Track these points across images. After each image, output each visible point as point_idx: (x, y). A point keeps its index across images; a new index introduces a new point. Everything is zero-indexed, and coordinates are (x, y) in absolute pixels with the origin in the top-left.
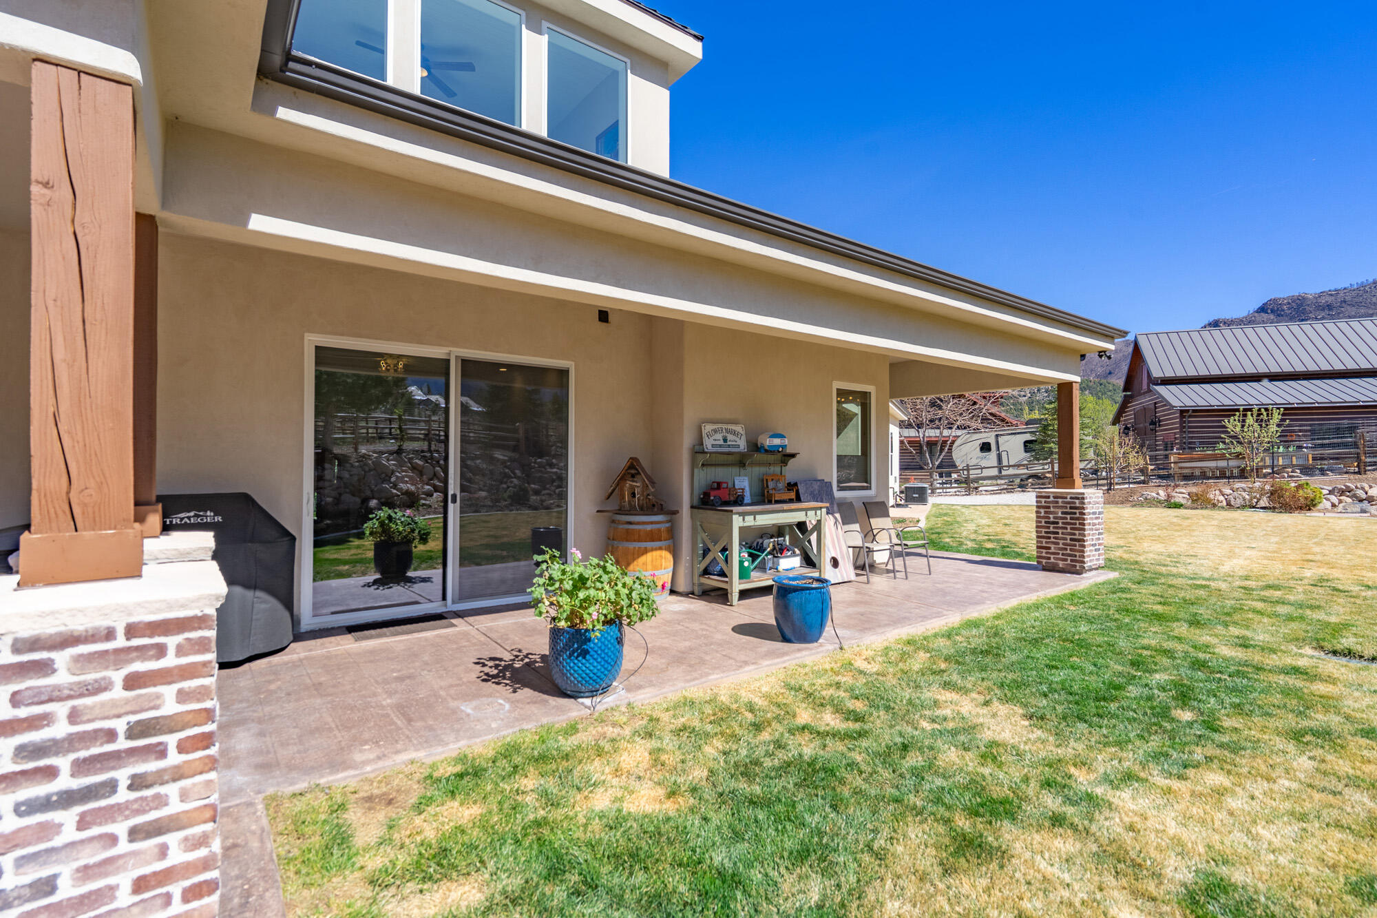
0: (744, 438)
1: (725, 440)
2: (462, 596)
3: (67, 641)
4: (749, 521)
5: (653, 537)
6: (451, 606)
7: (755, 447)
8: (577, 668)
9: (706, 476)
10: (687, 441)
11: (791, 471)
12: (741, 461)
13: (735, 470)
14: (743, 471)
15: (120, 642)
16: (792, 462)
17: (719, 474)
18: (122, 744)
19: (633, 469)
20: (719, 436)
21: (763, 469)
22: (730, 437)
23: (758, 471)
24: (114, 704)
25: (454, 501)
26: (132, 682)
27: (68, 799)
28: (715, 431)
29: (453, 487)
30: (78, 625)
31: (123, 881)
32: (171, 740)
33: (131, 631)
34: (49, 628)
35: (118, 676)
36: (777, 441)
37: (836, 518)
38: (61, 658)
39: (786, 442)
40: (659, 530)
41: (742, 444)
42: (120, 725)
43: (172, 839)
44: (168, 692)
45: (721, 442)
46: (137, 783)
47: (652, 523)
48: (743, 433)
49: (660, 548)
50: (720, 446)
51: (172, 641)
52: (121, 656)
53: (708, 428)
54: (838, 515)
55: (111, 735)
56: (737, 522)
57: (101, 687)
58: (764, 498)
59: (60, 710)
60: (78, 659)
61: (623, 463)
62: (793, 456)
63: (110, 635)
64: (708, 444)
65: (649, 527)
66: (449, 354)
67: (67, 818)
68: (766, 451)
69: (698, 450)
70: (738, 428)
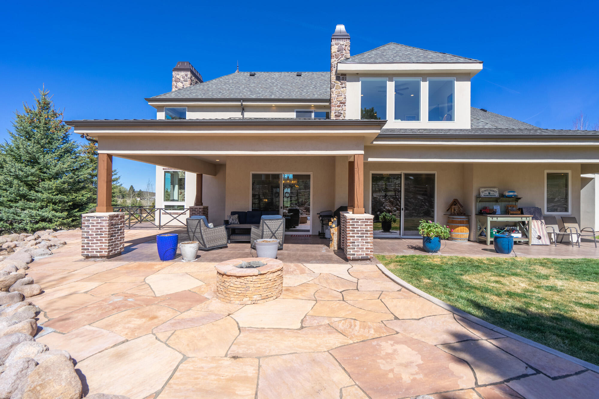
0: (498, 193)
1: (489, 193)
2: (404, 235)
3: (360, 220)
4: (495, 219)
5: (461, 223)
6: (402, 237)
7: (502, 196)
8: (429, 246)
9: (481, 205)
10: (474, 194)
11: (520, 204)
12: (496, 200)
13: (494, 203)
14: (497, 204)
15: (364, 220)
16: (519, 201)
17: (487, 204)
18: (364, 232)
19: (455, 202)
20: (487, 192)
21: (506, 203)
22: (491, 192)
23: (504, 204)
24: (364, 227)
25: (403, 210)
26: (366, 225)
27: (360, 237)
28: (485, 191)
29: (403, 206)
30: (361, 218)
31: (365, 247)
32: (369, 233)
33: (366, 219)
34: (358, 218)
35: (364, 224)
36: (511, 194)
37: (542, 222)
39: (516, 194)
40: (463, 221)
41: (497, 195)
42: (364, 230)
43: (369, 244)
44: (368, 227)
45: (488, 194)
46: (366, 237)
47: (461, 218)
48: (497, 191)
49: (463, 226)
50: (487, 195)
51: (369, 221)
52: (364, 222)
53: (483, 189)
54: (543, 221)
55: (364, 231)
56: (489, 219)
57: (362, 225)
58: (506, 212)
59: (359, 227)
60: (361, 222)
61: (451, 201)
62: (520, 198)
64: (482, 195)
65: (459, 220)
66: (401, 172)
67: (360, 239)
68: (507, 197)
69: (478, 197)
70: (495, 189)
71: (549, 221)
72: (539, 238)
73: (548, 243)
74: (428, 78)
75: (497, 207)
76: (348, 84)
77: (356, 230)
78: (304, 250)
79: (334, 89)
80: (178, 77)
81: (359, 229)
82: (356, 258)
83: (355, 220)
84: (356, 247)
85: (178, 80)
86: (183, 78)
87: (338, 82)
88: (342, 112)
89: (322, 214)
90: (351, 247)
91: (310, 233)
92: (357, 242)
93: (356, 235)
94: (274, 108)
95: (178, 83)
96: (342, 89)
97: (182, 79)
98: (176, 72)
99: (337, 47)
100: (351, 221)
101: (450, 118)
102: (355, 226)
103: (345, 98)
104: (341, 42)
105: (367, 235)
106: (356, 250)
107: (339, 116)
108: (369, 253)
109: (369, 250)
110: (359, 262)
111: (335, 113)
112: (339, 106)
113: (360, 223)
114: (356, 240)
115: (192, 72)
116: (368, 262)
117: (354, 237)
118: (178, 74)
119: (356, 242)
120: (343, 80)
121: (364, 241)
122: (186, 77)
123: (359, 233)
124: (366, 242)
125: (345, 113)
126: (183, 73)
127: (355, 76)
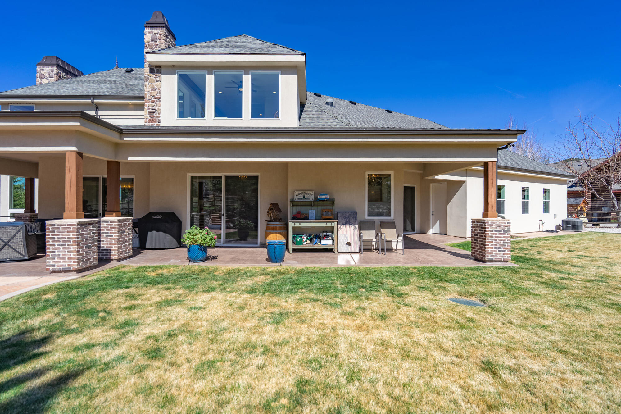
0: (313, 196)
1: (304, 197)
3: (61, 225)
5: (275, 229)
7: (316, 199)
9: (296, 209)
10: (290, 198)
11: (335, 208)
12: (311, 204)
13: (309, 207)
14: (313, 208)
15: (66, 226)
17: (302, 209)
18: (66, 240)
19: (274, 206)
20: (302, 196)
21: (323, 207)
22: (306, 196)
23: (320, 208)
24: (66, 234)
25: (223, 216)
26: (68, 232)
27: (61, 245)
28: (300, 194)
29: (223, 211)
30: (62, 224)
31: (67, 257)
32: (72, 240)
33: (68, 225)
34: (60, 224)
35: (66, 231)
36: (323, 197)
37: (355, 228)
38: (61, 227)
39: (328, 197)
40: (276, 227)
41: (312, 198)
42: (66, 237)
43: (72, 254)
44: (71, 234)
45: (302, 198)
46: (68, 245)
47: (274, 224)
48: (313, 194)
49: (276, 233)
50: (301, 199)
51: (72, 227)
52: (66, 228)
53: (297, 193)
54: (357, 226)
55: (65, 238)
56: (291, 224)
57: (64, 232)
58: (320, 217)
59: (61, 234)
62: (334, 202)
63: (65, 225)
64: (296, 198)
65: (272, 226)
67: (61, 247)
68: (320, 201)
69: (293, 201)
70: (311, 192)
71: (363, 226)
72: (349, 244)
73: (358, 250)
74: (250, 71)
75: (312, 212)
76: (163, 77)
77: (56, 237)
79: (148, 83)
80: (42, 72)
81: (61, 236)
82: (56, 270)
83: (56, 226)
84: (56, 257)
85: (43, 76)
86: (49, 73)
87: (151, 75)
88: (156, 108)
90: (51, 257)
92: (58, 251)
93: (56, 244)
94: (131, 106)
95: (42, 79)
96: (156, 83)
97: (47, 75)
98: (41, 68)
99: (151, 35)
100: (50, 227)
101: (275, 115)
102: (56, 233)
103: (160, 92)
104: (155, 31)
105: (69, 243)
106: (56, 260)
107: (154, 113)
108: (72, 263)
109: (72, 261)
111: (149, 109)
112: (153, 102)
113: (61, 230)
114: (56, 249)
115: (58, 66)
117: (54, 245)
118: (43, 70)
119: (56, 251)
120: (157, 72)
121: (66, 250)
122: (51, 73)
123: (60, 241)
124: (68, 252)
125: (160, 110)
126: (48, 69)
127: (171, 68)
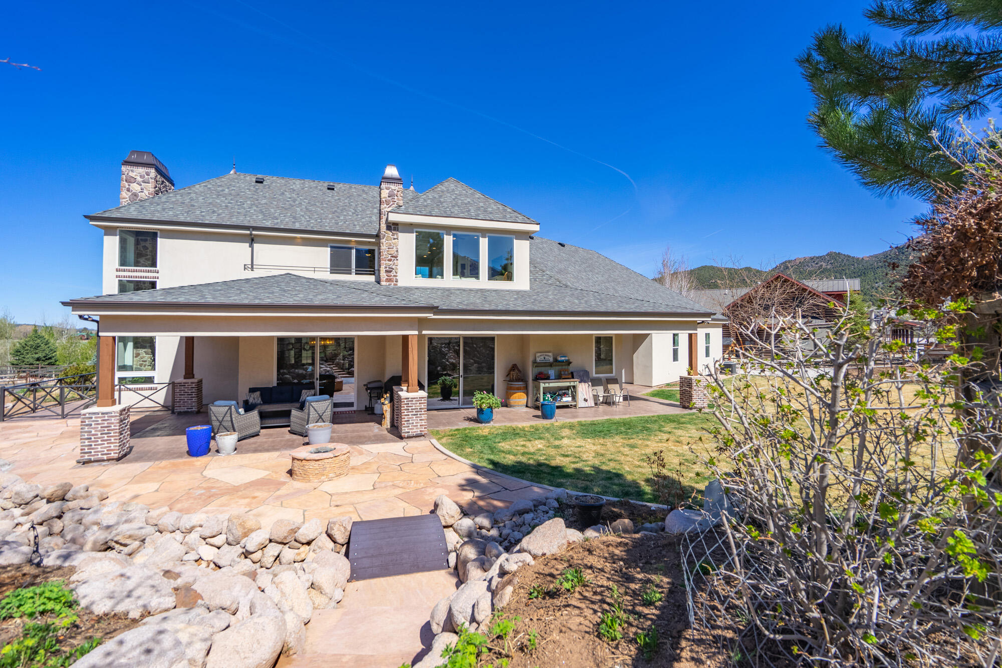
0: (552, 357)
1: (544, 358)
2: (464, 404)
4: (547, 385)
5: (519, 389)
6: (461, 406)
7: (556, 360)
8: (483, 417)
9: (537, 370)
10: (531, 359)
11: (571, 368)
12: (551, 365)
13: (548, 368)
14: (551, 368)
15: (419, 399)
16: (570, 365)
17: (542, 369)
19: (514, 367)
20: (542, 357)
21: (560, 367)
22: (546, 357)
23: (557, 368)
24: (418, 405)
25: (461, 376)
26: (420, 403)
28: (541, 355)
29: (461, 372)
33: (420, 397)
36: (563, 358)
37: (589, 384)
39: (567, 358)
40: (522, 387)
41: (551, 359)
47: (518, 385)
49: (522, 392)
50: (543, 360)
51: (423, 399)
53: (538, 354)
55: (418, 409)
56: (542, 385)
57: (417, 403)
58: (559, 377)
60: (416, 400)
61: (510, 366)
62: (571, 363)
64: (538, 360)
68: (560, 361)
69: (535, 362)
70: (550, 354)
71: (595, 382)
72: (586, 400)
73: (593, 405)
74: (487, 235)
75: (552, 372)
76: (400, 234)
77: (410, 408)
78: (353, 431)
79: (384, 240)
80: (131, 174)
81: (414, 407)
82: (411, 435)
83: (410, 399)
85: (132, 180)
86: (142, 177)
87: (389, 232)
88: (394, 267)
89: (370, 386)
90: (406, 425)
91: (355, 408)
93: (410, 414)
94: (299, 241)
95: (131, 184)
96: (393, 241)
97: (139, 179)
98: (129, 168)
99: (388, 191)
100: (405, 400)
101: (510, 278)
102: (410, 405)
103: (397, 251)
104: (393, 187)
106: (410, 427)
107: (391, 272)
109: (424, 427)
110: (414, 439)
111: (386, 267)
112: (390, 260)
113: (414, 402)
114: (410, 418)
115: (158, 170)
116: (422, 438)
118: (132, 171)
119: (410, 420)
120: (394, 230)
121: (419, 419)
122: (146, 177)
123: (413, 412)
125: (397, 269)
126: (141, 170)
127: (409, 227)
